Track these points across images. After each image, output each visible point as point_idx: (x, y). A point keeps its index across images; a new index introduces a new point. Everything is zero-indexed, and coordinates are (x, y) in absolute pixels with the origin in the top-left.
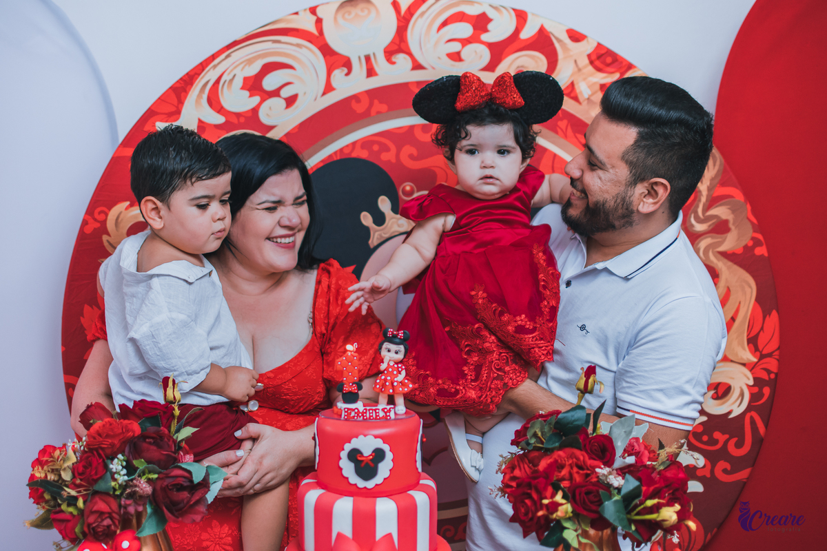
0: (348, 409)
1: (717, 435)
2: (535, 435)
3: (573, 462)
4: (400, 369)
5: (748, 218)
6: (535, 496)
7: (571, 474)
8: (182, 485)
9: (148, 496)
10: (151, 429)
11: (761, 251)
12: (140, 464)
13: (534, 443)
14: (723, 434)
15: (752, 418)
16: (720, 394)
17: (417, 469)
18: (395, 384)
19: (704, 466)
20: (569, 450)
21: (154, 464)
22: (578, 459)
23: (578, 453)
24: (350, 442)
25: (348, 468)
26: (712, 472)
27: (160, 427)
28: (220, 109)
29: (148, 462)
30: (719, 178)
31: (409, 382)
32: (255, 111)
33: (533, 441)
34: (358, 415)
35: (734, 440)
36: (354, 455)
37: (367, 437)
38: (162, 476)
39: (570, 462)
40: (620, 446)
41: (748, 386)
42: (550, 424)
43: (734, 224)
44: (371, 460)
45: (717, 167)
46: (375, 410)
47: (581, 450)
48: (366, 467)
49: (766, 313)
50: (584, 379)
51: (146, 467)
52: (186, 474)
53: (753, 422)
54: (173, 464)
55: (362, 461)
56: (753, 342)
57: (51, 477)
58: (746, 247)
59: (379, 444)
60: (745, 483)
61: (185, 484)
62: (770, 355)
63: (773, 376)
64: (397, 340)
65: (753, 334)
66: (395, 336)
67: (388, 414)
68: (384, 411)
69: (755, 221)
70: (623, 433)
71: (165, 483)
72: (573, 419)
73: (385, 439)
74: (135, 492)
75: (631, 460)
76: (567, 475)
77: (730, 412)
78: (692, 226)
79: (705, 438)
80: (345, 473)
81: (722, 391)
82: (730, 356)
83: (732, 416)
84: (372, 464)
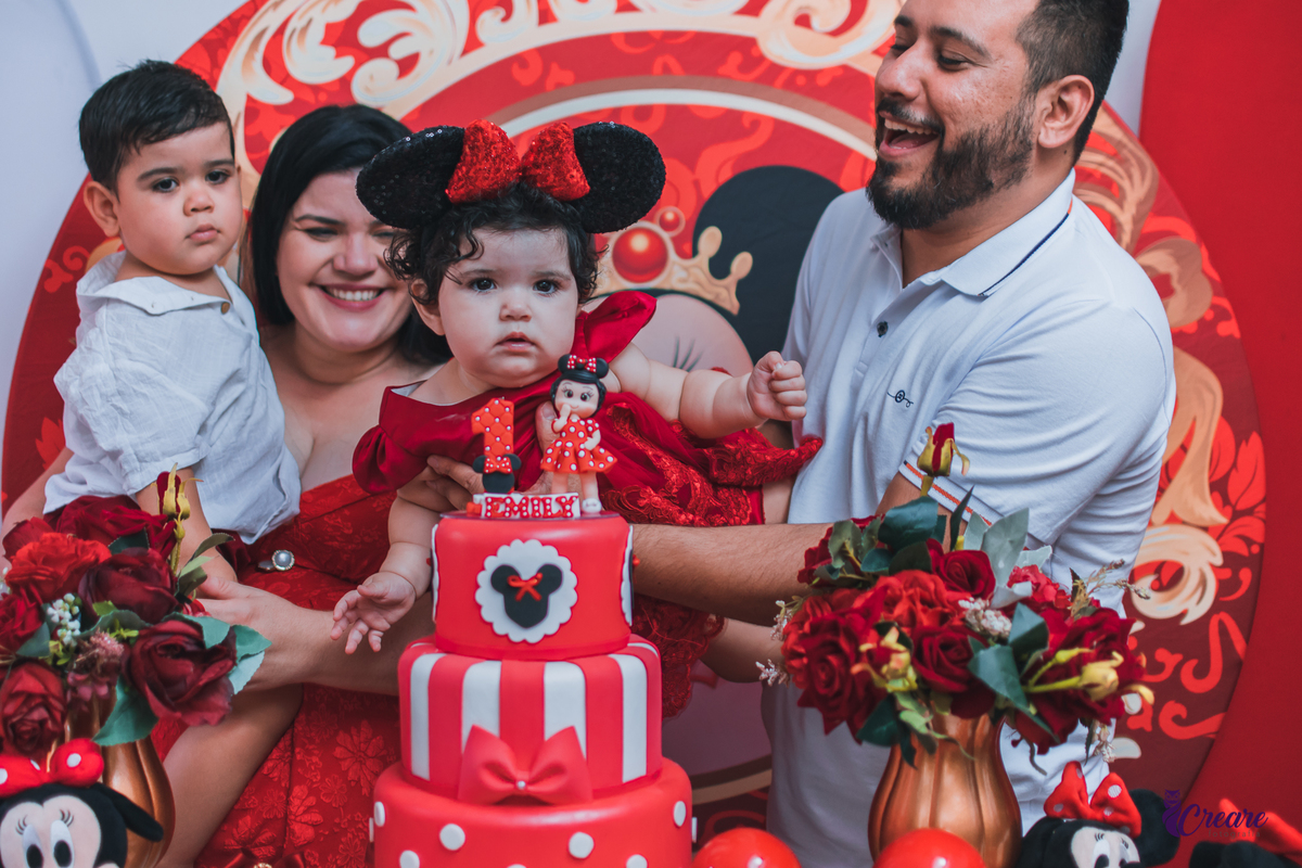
0: (492, 498)
2: (842, 553)
3: (916, 592)
4: (590, 429)
5: (1204, 272)
6: (844, 645)
7: (912, 614)
8: (183, 649)
9: (117, 668)
10: (129, 551)
11: (1228, 328)
12: (104, 610)
13: (841, 570)
14: (1173, 652)
15: (1221, 623)
16: (1165, 582)
17: (623, 614)
18: (582, 454)
19: (1139, 712)
20: (908, 574)
21: (131, 609)
22: (926, 588)
23: (923, 576)
24: (495, 555)
25: (491, 605)
26: (1155, 721)
27: (147, 548)
28: (284, 79)
29: (119, 606)
30: (1151, 202)
31: (608, 453)
32: (345, 82)
33: (839, 564)
34: (512, 509)
35: (1194, 663)
36: (504, 579)
37: (528, 543)
38: (144, 632)
39: (911, 591)
40: (1002, 568)
41: (1214, 567)
42: (871, 532)
43: (1179, 281)
44: (534, 587)
45: (1148, 183)
46: (544, 500)
47: (928, 571)
48: (526, 600)
49: (1241, 438)
50: (933, 447)
51: (115, 615)
52: (192, 630)
53: (1223, 631)
54: (169, 612)
55: (518, 589)
56: (1219, 489)
58: (1202, 322)
59: (551, 556)
60: (1212, 742)
61: (190, 648)
62: (1249, 512)
63: (1255, 549)
64: (586, 375)
65: (1219, 474)
66: (580, 368)
67: (568, 507)
68: (561, 503)
69: (1216, 276)
70: (1007, 545)
71: (151, 644)
72: (914, 519)
73: (562, 548)
74: (93, 661)
75: (1024, 589)
76: (905, 615)
77: (1183, 614)
80: (487, 615)
81: (1168, 576)
82: (1181, 515)
83: (1187, 620)
84: (536, 595)
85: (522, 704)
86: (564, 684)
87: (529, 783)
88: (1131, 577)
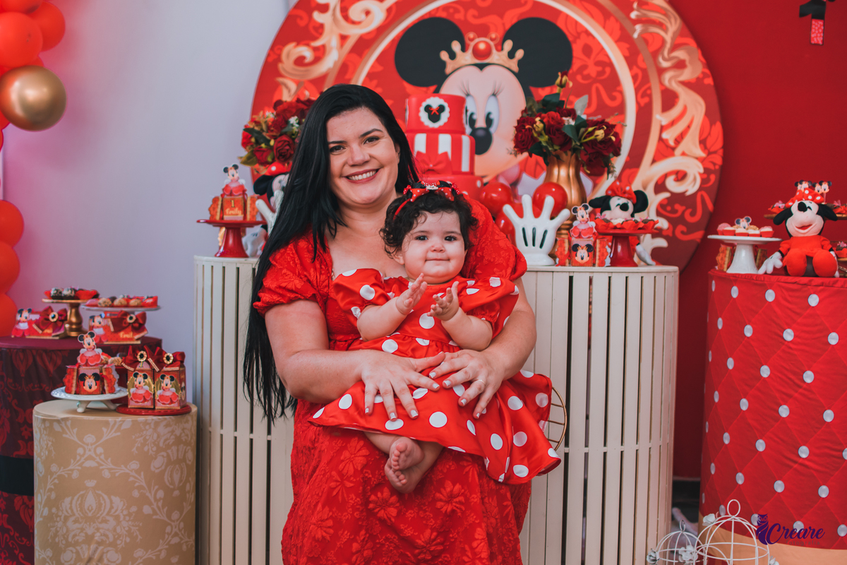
1: (677, 207)
5: (699, 59)
11: (709, 81)
14: (682, 205)
15: (702, 196)
16: (679, 178)
19: (668, 229)
24: (426, 101)
25: (424, 116)
26: (674, 232)
30: (678, 32)
35: (689, 211)
36: (428, 109)
37: (435, 98)
40: (579, 112)
41: (700, 174)
43: (689, 63)
44: (437, 111)
45: (677, 25)
47: (556, 112)
48: (434, 115)
49: (712, 124)
53: (703, 199)
55: (432, 111)
56: (703, 143)
57: (256, 128)
58: (698, 79)
59: (442, 102)
62: (715, 152)
63: (717, 167)
65: (703, 137)
69: (704, 61)
77: (686, 191)
78: (660, 63)
79: (669, 208)
80: (422, 119)
81: (681, 176)
82: (687, 152)
83: (688, 193)
84: (437, 113)
85: (432, 144)
86: (445, 143)
87: (434, 166)
88: (666, 176)
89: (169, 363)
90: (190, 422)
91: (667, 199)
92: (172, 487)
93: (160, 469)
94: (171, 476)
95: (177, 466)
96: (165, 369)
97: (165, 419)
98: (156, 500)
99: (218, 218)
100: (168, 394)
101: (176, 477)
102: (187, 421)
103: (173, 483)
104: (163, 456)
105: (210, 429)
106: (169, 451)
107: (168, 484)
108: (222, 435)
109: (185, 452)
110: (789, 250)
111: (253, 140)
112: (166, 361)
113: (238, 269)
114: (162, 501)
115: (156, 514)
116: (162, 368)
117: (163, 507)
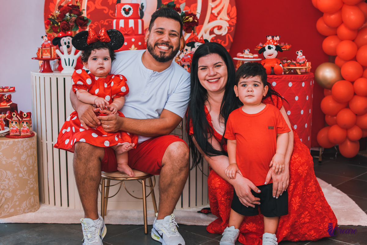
1: (218, 40)
9: (74, 22)
12: (73, 15)
14: (220, 39)
15: (228, 36)
21: (76, 15)
24: (123, 6)
35: (223, 41)
36: (124, 9)
41: (227, 27)
49: (232, 6)
57: (53, 18)
59: (130, 7)
61: (83, 19)
62: (233, 18)
63: (234, 24)
65: (229, 12)
72: (172, 4)
74: (71, 21)
80: (122, 14)
81: (220, 28)
82: (222, 18)
83: (223, 35)
84: (128, 11)
87: (127, 32)
88: (214, 28)
89: (25, 117)
90: (35, 140)
91: (215, 37)
92: (29, 165)
93: (25, 159)
94: (29, 161)
95: (31, 157)
96: (24, 119)
97: (26, 139)
98: (24, 171)
99: (40, 57)
100: (26, 129)
101: (31, 162)
102: (34, 139)
103: (29, 164)
104: (25, 154)
105: (42, 141)
106: (28, 152)
107: (28, 164)
108: (47, 143)
109: (34, 151)
110: (264, 64)
111: (51, 23)
112: (24, 116)
113: (50, 78)
114: (26, 171)
115: (24, 177)
116: (23, 119)
117: (27, 174)
